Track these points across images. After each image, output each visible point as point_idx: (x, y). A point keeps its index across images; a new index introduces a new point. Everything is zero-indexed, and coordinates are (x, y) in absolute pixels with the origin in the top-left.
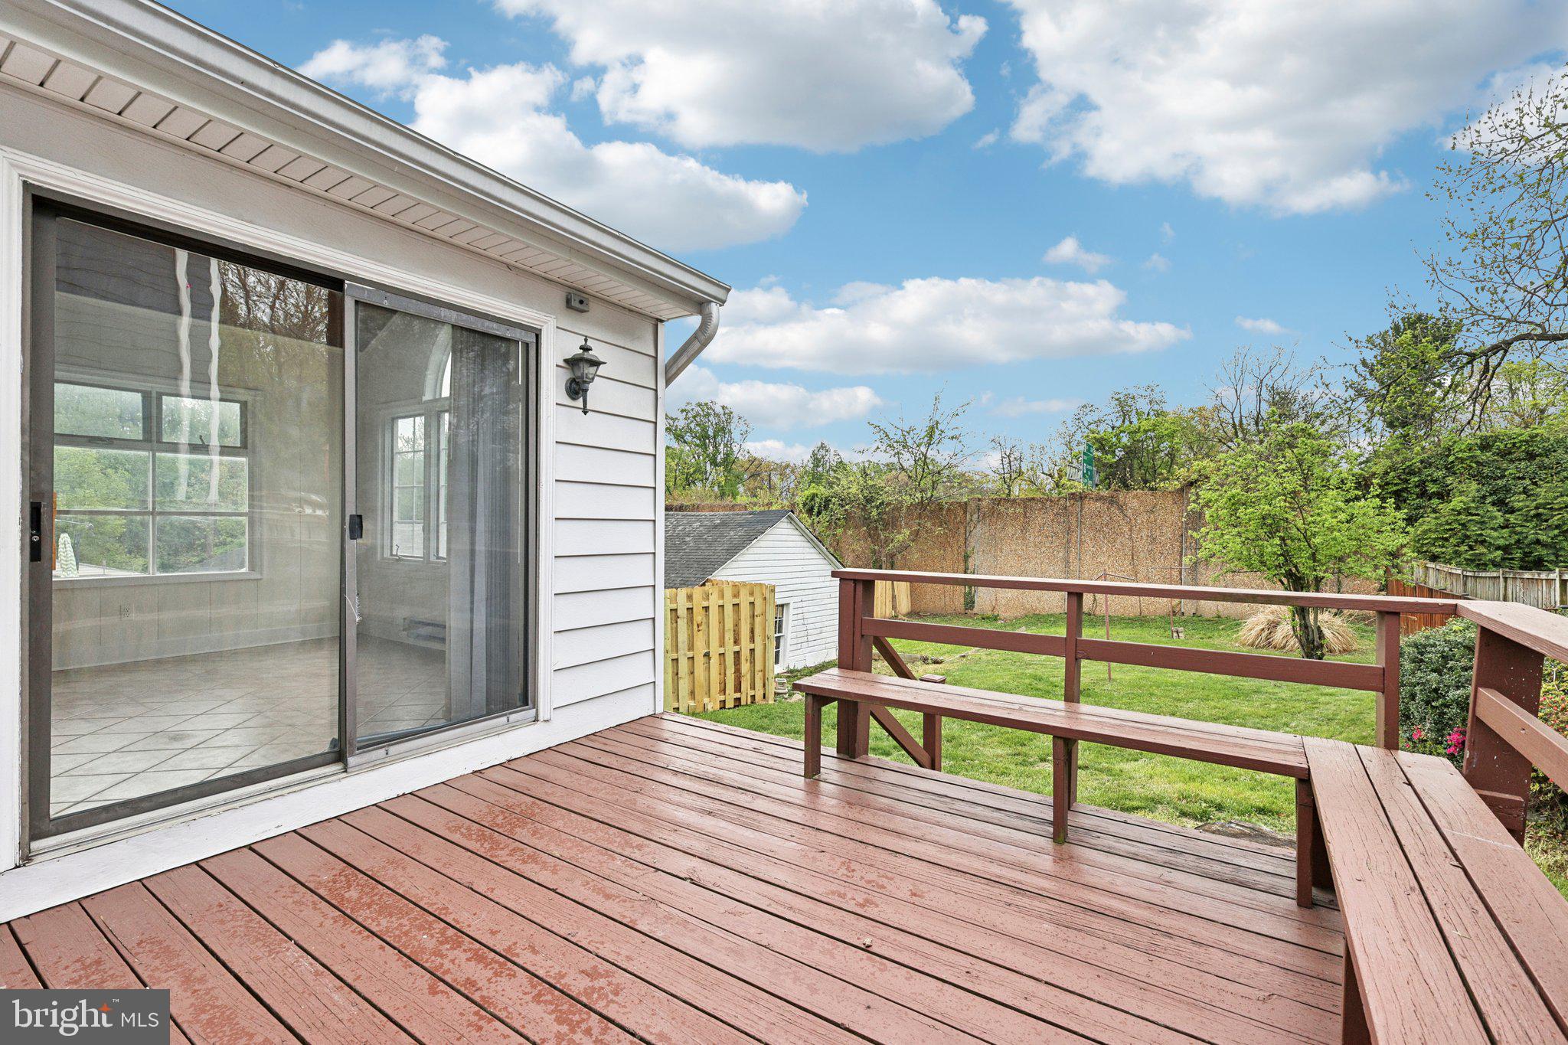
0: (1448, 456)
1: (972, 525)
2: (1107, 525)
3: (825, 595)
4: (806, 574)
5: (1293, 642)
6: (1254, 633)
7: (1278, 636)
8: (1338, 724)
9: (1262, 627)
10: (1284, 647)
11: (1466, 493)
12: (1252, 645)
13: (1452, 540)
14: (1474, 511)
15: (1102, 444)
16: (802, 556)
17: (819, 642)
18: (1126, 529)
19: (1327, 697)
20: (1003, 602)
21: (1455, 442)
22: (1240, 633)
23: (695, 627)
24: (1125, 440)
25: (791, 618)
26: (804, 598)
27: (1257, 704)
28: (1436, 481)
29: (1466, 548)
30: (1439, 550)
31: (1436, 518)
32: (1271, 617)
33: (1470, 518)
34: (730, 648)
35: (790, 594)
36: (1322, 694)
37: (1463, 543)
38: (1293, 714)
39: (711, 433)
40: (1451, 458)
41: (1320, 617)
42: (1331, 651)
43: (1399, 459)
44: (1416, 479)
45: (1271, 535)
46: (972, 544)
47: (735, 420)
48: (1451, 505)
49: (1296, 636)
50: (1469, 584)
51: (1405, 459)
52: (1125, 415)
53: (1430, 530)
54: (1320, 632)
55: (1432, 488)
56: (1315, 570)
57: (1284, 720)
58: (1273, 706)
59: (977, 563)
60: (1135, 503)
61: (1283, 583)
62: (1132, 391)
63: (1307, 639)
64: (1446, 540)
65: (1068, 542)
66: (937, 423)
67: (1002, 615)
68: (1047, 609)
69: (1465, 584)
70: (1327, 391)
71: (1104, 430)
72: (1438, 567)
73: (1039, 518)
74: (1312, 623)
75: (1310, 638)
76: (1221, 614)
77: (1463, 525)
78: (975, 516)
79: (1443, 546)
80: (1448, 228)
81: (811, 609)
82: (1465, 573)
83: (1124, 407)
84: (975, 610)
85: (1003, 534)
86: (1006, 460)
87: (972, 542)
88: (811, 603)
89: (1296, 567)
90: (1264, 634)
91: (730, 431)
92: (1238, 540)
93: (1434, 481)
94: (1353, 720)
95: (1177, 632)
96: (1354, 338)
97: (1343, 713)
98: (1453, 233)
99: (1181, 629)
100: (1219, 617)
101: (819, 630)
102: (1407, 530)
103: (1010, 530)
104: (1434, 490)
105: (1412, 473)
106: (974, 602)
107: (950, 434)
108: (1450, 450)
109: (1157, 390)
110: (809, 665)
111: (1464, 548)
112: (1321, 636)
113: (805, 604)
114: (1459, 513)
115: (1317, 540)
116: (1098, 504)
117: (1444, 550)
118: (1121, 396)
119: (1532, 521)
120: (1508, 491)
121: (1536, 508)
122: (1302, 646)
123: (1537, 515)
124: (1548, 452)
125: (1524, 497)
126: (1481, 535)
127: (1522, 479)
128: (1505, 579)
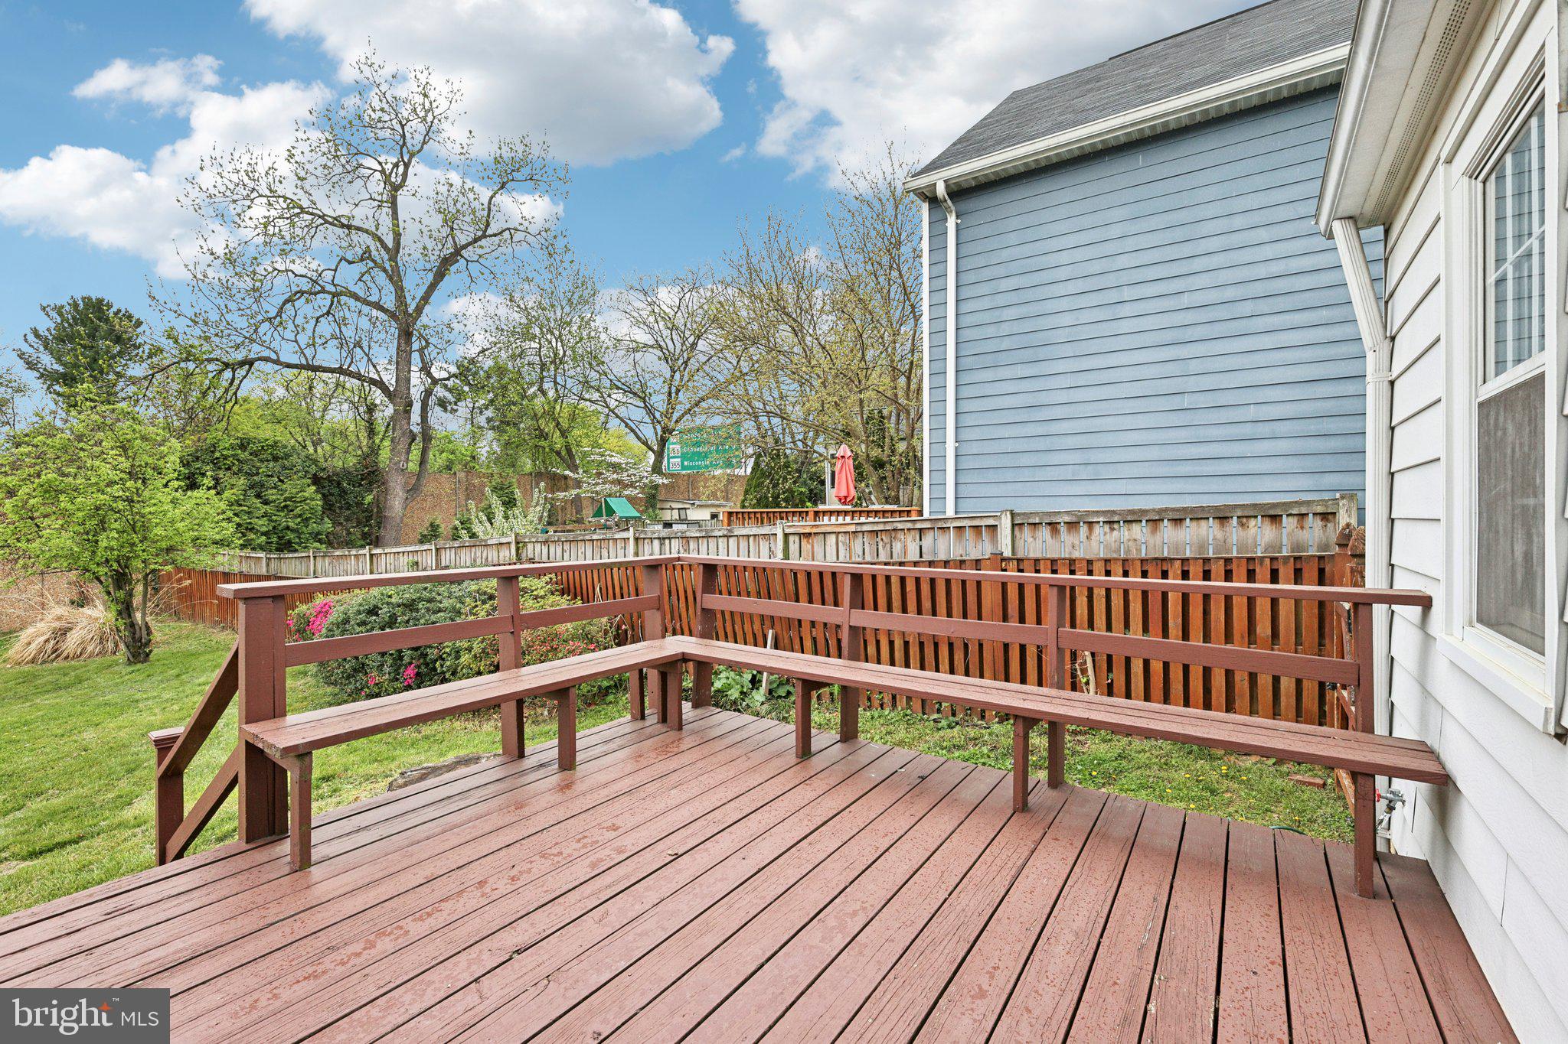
6: (34, 647)
9: (47, 637)
11: (235, 488)
12: (32, 661)
22: (13, 650)
42: (158, 646)
45: (101, 527)
50: (272, 566)
56: (152, 564)
69: (268, 565)
74: (139, 622)
82: (268, 556)
90: (50, 645)
92: (65, 534)
112: (149, 633)
119: (283, 511)
120: (262, 486)
121: (285, 501)
122: (128, 647)
123: (286, 507)
124: (287, 456)
125: (275, 491)
126: (250, 523)
127: (272, 476)
128: (315, 557)
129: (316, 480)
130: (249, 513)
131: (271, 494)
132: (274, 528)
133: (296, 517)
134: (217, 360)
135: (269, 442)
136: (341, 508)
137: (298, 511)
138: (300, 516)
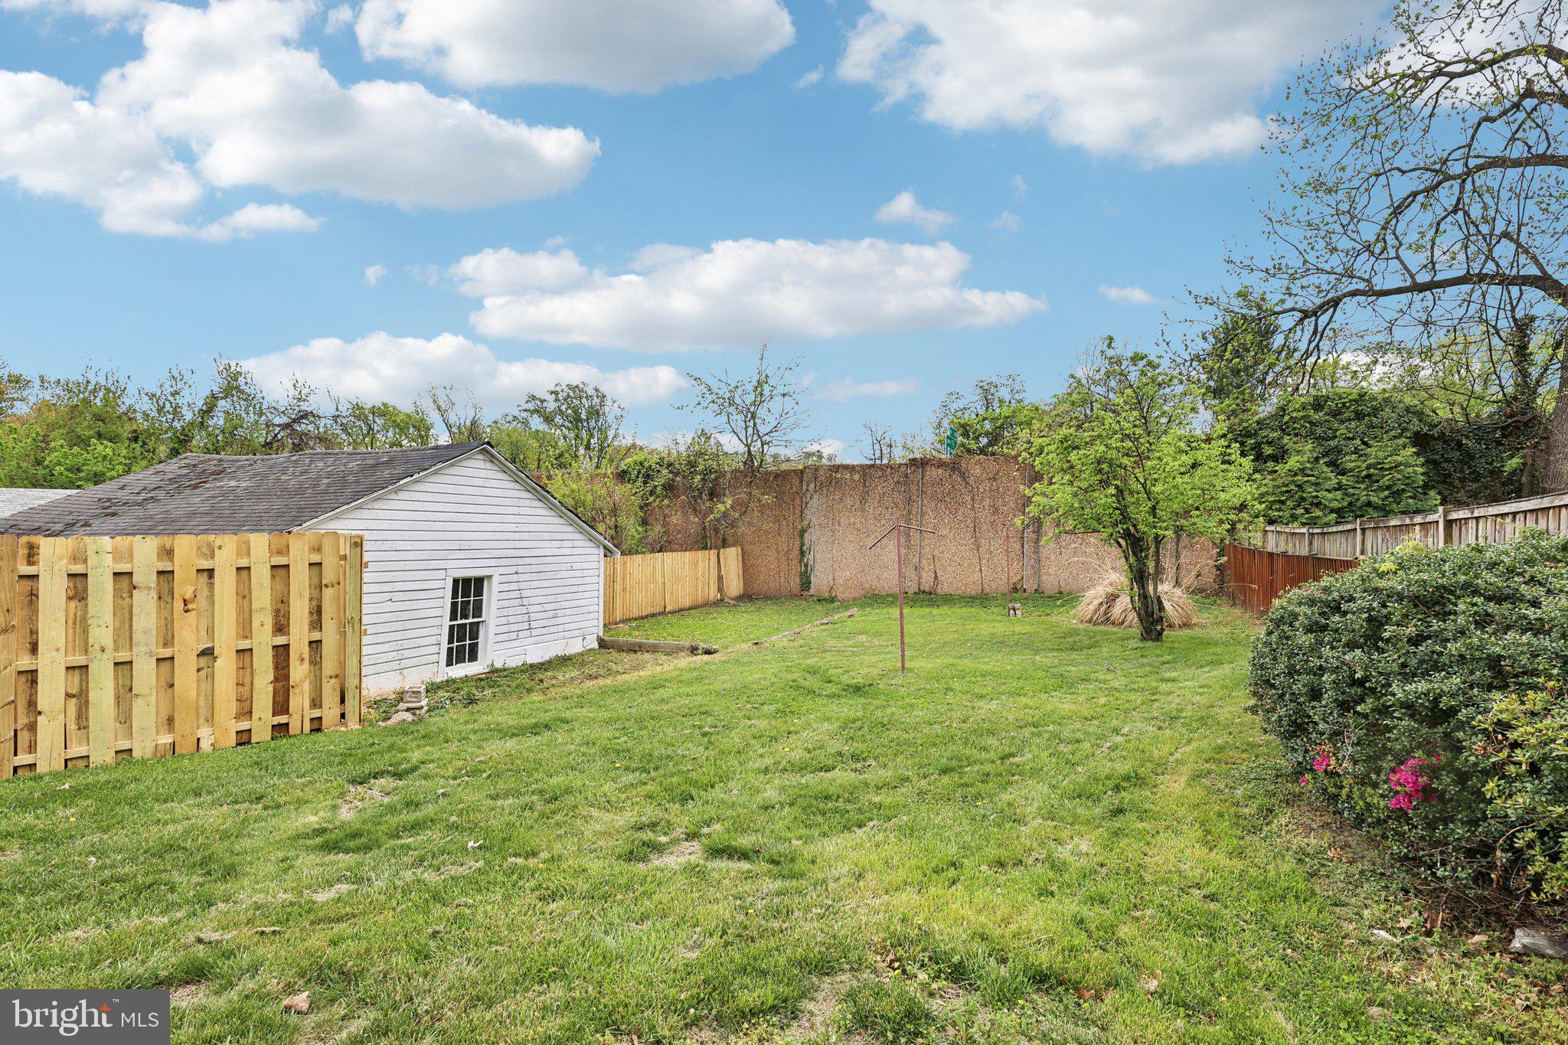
0: (1283, 416)
1: (809, 496)
2: (949, 494)
3: (563, 567)
4: (525, 536)
5: (1132, 616)
6: (1092, 608)
7: (1117, 610)
8: (1183, 725)
9: (1101, 600)
10: (1123, 622)
11: (1301, 454)
12: (1090, 621)
13: (1288, 503)
14: (1309, 472)
15: (965, 429)
16: (516, 510)
17: (552, 629)
18: (968, 498)
19: (1169, 684)
20: (841, 582)
21: (1290, 401)
22: (1079, 608)
23: (179, 605)
24: (988, 426)
25: (495, 596)
26: (521, 569)
27: (1082, 698)
28: (1271, 443)
29: (1302, 511)
30: (1276, 514)
31: (1273, 480)
32: (1110, 590)
33: (1306, 479)
34: (264, 640)
35: (493, 562)
36: (1163, 680)
37: (1299, 505)
38: (1126, 712)
39: (583, 416)
40: (1287, 418)
41: (1160, 588)
42: (1170, 626)
43: (1236, 421)
44: (1253, 441)
45: (1105, 483)
46: (809, 517)
47: (609, 403)
48: (1288, 466)
49: (1135, 608)
50: (1315, 544)
51: (1242, 421)
52: (988, 404)
53: (1267, 493)
54: (1160, 603)
55: (1268, 450)
56: (1155, 527)
57: (1115, 723)
58: (1102, 700)
59: (814, 538)
60: (977, 470)
61: (1120, 546)
62: (994, 380)
63: (1146, 612)
64: (1283, 502)
65: (909, 513)
66: (767, 376)
67: (840, 596)
68: (887, 588)
69: (1311, 543)
70: (1168, 350)
71: (969, 417)
72: (1279, 529)
73: (879, 488)
74: (1152, 592)
75: (1150, 610)
76: (1063, 590)
77: (1300, 487)
78: (812, 486)
79: (1280, 510)
80: (1283, 179)
81: (534, 584)
82: (1311, 531)
83: (987, 394)
84: (812, 591)
85: (841, 506)
86: (877, 447)
87: (809, 515)
88: (534, 576)
89: (1135, 526)
90: (1103, 609)
91: (604, 413)
92: (1069, 489)
93: (1269, 443)
94: (1202, 718)
95: (1014, 610)
96: (1194, 292)
97: (1189, 707)
98: (1288, 186)
99: (1017, 605)
100: (1061, 593)
101: (550, 615)
102: (1254, 477)
103: (849, 501)
104: (1270, 452)
105: (1248, 435)
106: (810, 583)
107: (781, 390)
108: (1284, 410)
109: (1018, 379)
110: (530, 661)
111: (1300, 511)
112: (1161, 608)
113: (522, 577)
114: (1296, 474)
115: (1158, 488)
116: (940, 471)
117: (1281, 513)
118: (984, 384)
119: (1363, 482)
120: (1340, 452)
121: (1368, 468)
122: (1141, 620)
123: (1369, 476)
124: (1375, 411)
125: (1354, 457)
126: (1317, 497)
127: (1353, 439)
128: (1363, 530)
129: (1421, 441)
130: (1317, 484)
131: (1349, 461)
132: (1350, 504)
133: (1381, 489)
134: (1293, 309)
135: (1354, 396)
136: (1462, 480)
137: (1385, 481)
138: (1388, 488)
